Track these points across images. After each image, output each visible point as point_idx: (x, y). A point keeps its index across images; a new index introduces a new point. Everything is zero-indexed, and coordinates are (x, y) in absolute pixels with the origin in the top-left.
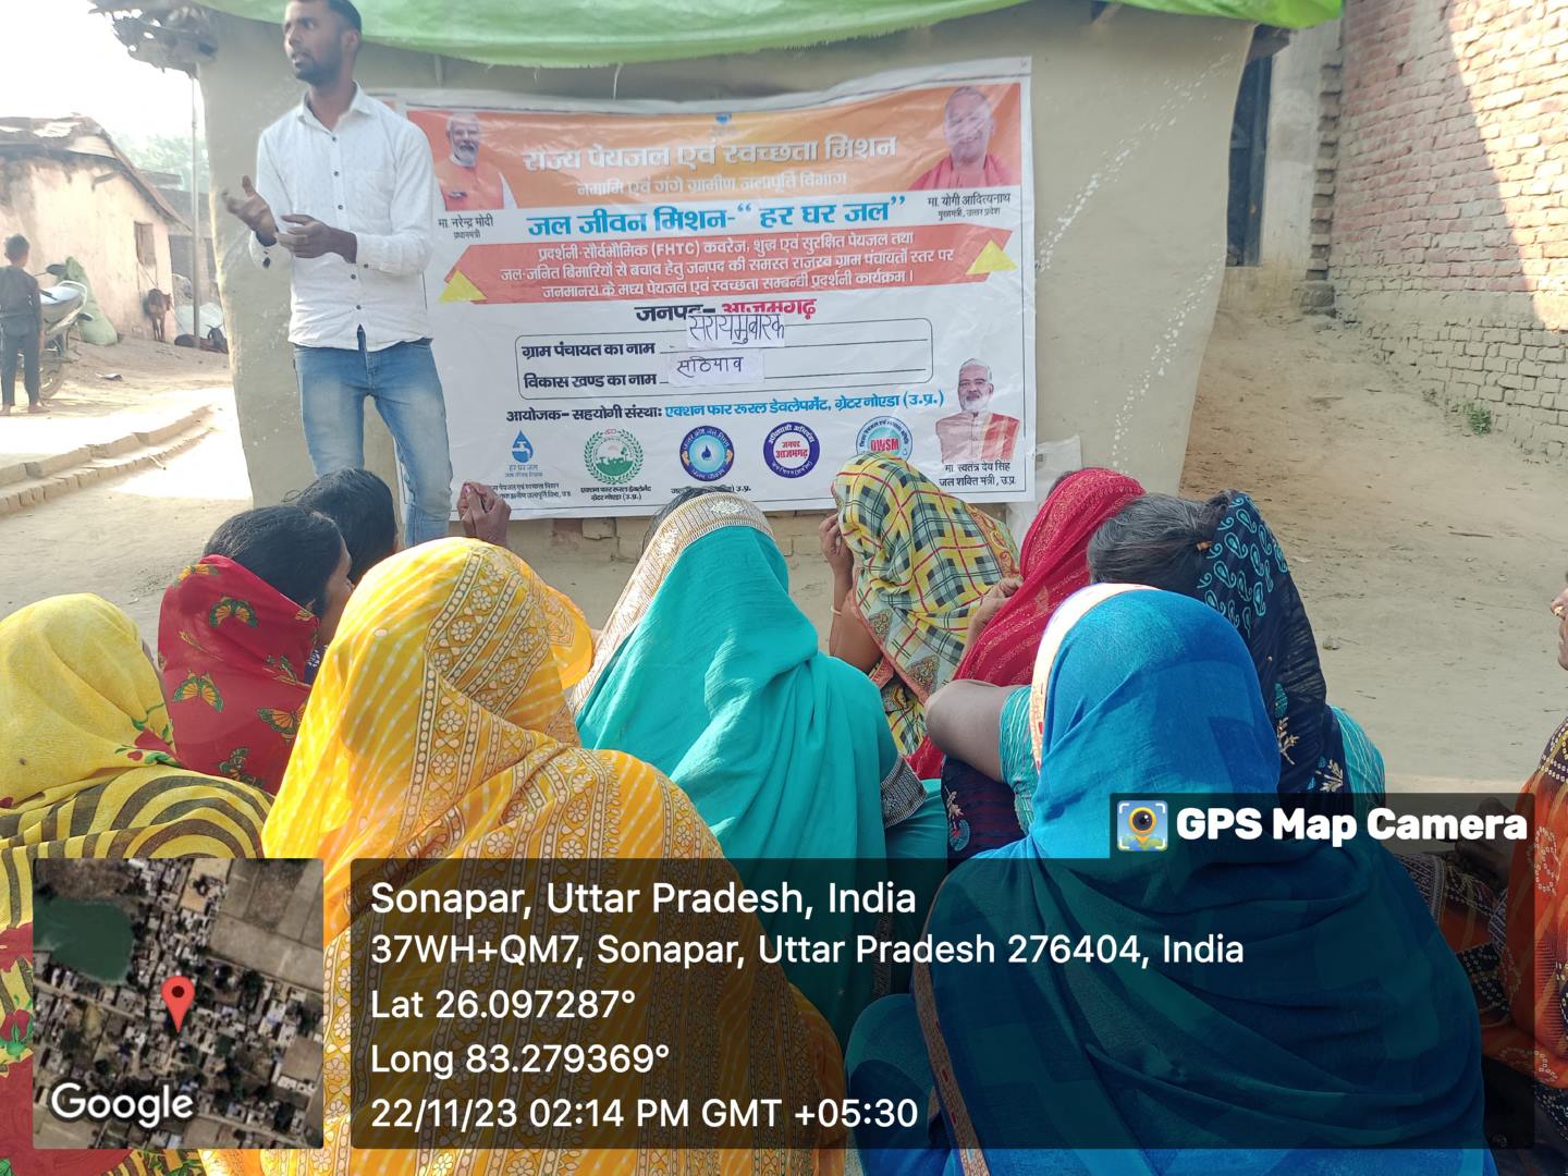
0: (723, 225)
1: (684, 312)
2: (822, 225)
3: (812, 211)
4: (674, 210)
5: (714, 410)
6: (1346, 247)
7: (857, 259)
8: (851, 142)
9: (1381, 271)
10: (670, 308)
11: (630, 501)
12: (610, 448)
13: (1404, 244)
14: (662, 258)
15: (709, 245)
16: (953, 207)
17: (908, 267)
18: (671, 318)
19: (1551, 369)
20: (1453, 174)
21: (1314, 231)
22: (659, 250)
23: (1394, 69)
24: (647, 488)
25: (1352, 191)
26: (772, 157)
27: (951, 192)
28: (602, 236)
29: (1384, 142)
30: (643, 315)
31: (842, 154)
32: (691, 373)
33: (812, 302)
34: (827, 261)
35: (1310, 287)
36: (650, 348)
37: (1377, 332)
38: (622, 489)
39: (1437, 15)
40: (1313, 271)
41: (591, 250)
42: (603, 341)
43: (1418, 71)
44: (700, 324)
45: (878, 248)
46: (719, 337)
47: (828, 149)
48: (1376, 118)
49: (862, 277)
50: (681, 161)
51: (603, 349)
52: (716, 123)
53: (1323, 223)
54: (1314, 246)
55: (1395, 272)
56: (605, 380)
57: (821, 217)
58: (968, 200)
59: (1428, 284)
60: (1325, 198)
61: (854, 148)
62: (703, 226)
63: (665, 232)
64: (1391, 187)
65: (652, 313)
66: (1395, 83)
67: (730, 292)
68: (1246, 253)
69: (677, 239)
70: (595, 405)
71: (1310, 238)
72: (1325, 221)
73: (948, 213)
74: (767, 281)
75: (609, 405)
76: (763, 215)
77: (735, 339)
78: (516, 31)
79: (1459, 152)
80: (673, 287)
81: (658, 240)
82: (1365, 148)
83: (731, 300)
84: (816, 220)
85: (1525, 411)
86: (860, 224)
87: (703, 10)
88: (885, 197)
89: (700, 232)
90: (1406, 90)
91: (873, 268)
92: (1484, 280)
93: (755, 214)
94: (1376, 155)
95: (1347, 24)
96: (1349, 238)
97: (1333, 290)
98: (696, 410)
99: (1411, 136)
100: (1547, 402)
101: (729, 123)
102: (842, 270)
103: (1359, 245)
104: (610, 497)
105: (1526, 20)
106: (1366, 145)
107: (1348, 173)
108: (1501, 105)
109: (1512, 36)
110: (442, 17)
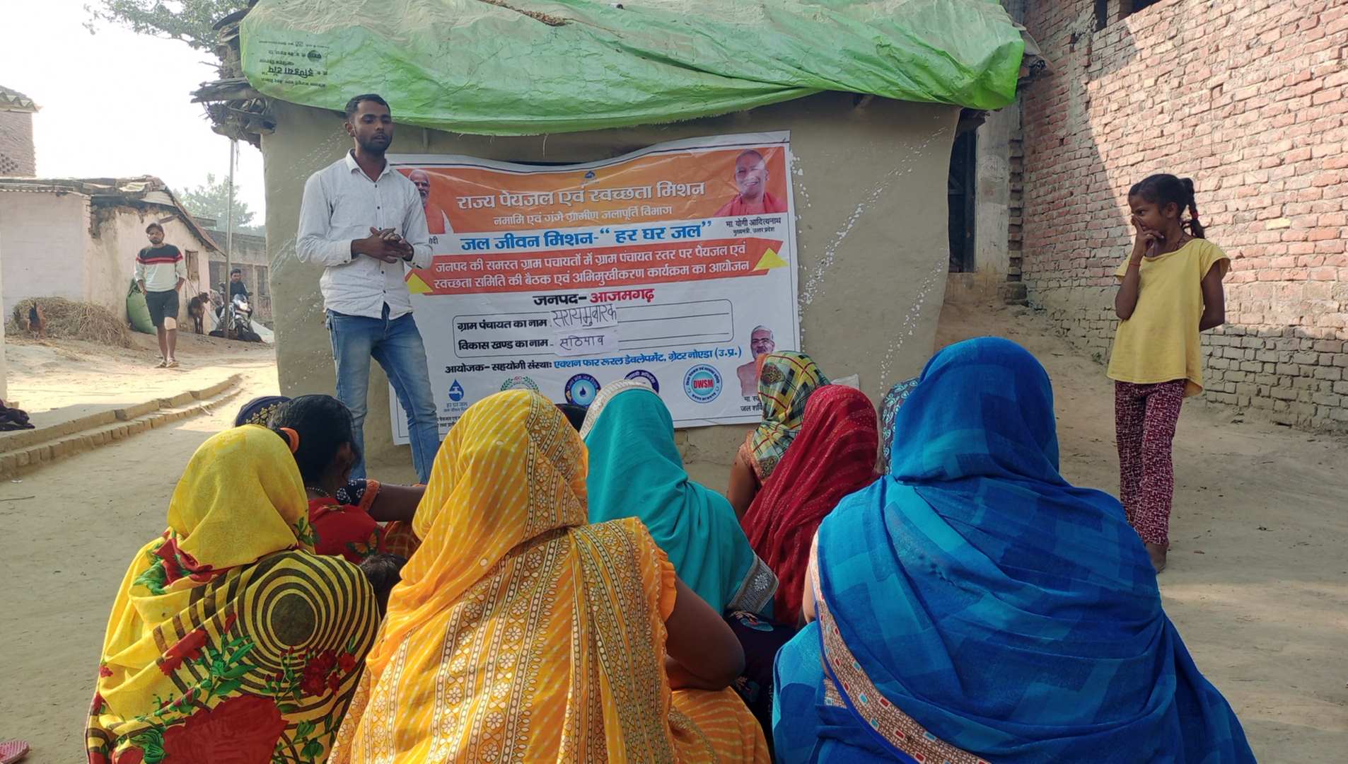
6: (1032, 259)
9: (1058, 274)
13: (1072, 256)
20: (1102, 209)
21: (1010, 248)
23: (1058, 141)
25: (1035, 222)
29: (1054, 190)
35: (1009, 286)
37: (1057, 316)
39: (1083, 107)
40: (1011, 275)
43: (1074, 143)
48: (1048, 172)
53: (1015, 244)
54: (1011, 259)
55: (1067, 275)
59: (1090, 282)
60: (1016, 227)
64: (1061, 218)
66: (1059, 150)
68: (965, 264)
71: (1008, 253)
72: (1018, 242)
78: (479, 113)
82: (1042, 194)
87: (602, 100)
90: (1066, 154)
94: (1049, 198)
95: (1024, 114)
96: (1034, 253)
97: (1025, 288)
99: (1072, 185)
103: (1041, 258)
105: (1141, 109)
106: (1042, 191)
107: (1030, 210)
108: (1130, 163)
109: (1133, 119)
110: (430, 104)
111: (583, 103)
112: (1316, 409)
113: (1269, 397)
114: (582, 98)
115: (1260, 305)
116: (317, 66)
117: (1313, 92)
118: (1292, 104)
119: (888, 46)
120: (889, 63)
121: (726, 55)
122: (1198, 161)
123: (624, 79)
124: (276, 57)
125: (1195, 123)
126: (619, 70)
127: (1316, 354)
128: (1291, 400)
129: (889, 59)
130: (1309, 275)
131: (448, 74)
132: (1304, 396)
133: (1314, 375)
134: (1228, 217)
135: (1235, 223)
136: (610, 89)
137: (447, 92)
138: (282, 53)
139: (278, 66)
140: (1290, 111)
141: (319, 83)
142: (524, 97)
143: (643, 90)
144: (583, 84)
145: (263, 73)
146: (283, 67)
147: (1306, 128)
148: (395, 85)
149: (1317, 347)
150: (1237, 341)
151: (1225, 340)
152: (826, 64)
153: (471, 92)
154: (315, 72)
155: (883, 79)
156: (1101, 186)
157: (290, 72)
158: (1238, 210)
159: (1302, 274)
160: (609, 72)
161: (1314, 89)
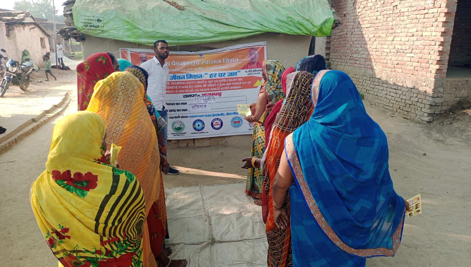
0: (202, 78)
1: (193, 96)
2: (223, 77)
3: (220, 74)
4: (191, 74)
5: (200, 116)
6: (333, 54)
7: (230, 84)
8: (228, 60)
9: (341, 60)
10: (190, 95)
11: (182, 136)
12: (177, 125)
13: (345, 55)
14: (188, 85)
15: (199, 82)
16: (251, 73)
17: (241, 85)
18: (190, 97)
19: (376, 87)
20: (356, 41)
21: (326, 49)
22: (188, 83)
23: (343, 15)
24: (185, 133)
25: (334, 42)
26: (212, 63)
27: (250, 70)
28: (175, 80)
29: (341, 31)
30: (184, 97)
31: (227, 62)
32: (195, 108)
33: (221, 93)
34: (224, 85)
36: (186, 103)
38: (180, 133)
39: (352, 5)
41: (173, 83)
42: (176, 102)
43: (348, 17)
44: (197, 98)
45: (235, 82)
46: (201, 101)
47: (224, 61)
49: (231, 88)
50: (192, 64)
51: (175, 104)
52: (200, 56)
54: (326, 53)
55: (344, 61)
56: (176, 110)
57: (222, 76)
58: (253, 71)
59: (351, 65)
60: (328, 43)
61: (229, 61)
62: (197, 78)
63: (188, 80)
64: (343, 42)
65: (186, 96)
66: (344, 18)
67: (203, 91)
69: (192, 81)
70: (174, 116)
71: (325, 51)
72: (328, 48)
73: (249, 74)
74: (212, 89)
75: (177, 116)
76: (210, 75)
77: (204, 101)
79: (357, 36)
80: (191, 91)
81: (187, 81)
82: (337, 32)
83: (204, 93)
84: (221, 76)
85: (371, 95)
86: (231, 77)
87: (197, 36)
88: (236, 71)
89: (196, 79)
90: (346, 20)
91: (234, 86)
92: (362, 65)
93: (209, 76)
94: (340, 34)
95: (333, 3)
96: (334, 52)
97: (330, 63)
98: (196, 116)
99: (347, 31)
100: (375, 94)
101: (202, 56)
102: (227, 86)
103: (336, 54)
104: (178, 135)
105: (371, 9)
106: (337, 31)
107: (333, 37)
108: (366, 27)
109: (368, 12)
110: (140, 37)
111: (191, 37)
112: (416, 116)
113: (403, 110)
114: (190, 35)
115: (402, 81)
116: (100, 24)
117: (425, 14)
118: (418, 16)
119: (291, 17)
120: (291, 23)
121: (238, 20)
122: (387, 30)
123: (204, 29)
124: (86, 21)
125: (387, 17)
126: (203, 26)
127: (418, 98)
128: (409, 112)
129: (291, 22)
130: (418, 74)
131: (146, 27)
132: (413, 111)
133: (416, 105)
134: (395, 50)
135: (397, 52)
136: (200, 32)
137: (145, 33)
138: (88, 20)
139: (87, 24)
140: (417, 19)
141: (102, 30)
142: (171, 35)
143: (211, 33)
144: (190, 31)
145: (82, 27)
146: (89, 25)
147: (422, 25)
148: (127, 30)
149: (418, 96)
150: (394, 91)
151: (391, 90)
152: (271, 23)
153: (154, 33)
154: (100, 26)
155: (289, 29)
156: (356, 33)
157: (91, 26)
158: (398, 49)
159: (416, 73)
160: (199, 27)
161: (425, 13)
